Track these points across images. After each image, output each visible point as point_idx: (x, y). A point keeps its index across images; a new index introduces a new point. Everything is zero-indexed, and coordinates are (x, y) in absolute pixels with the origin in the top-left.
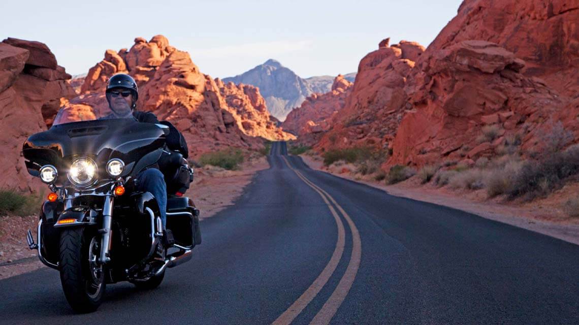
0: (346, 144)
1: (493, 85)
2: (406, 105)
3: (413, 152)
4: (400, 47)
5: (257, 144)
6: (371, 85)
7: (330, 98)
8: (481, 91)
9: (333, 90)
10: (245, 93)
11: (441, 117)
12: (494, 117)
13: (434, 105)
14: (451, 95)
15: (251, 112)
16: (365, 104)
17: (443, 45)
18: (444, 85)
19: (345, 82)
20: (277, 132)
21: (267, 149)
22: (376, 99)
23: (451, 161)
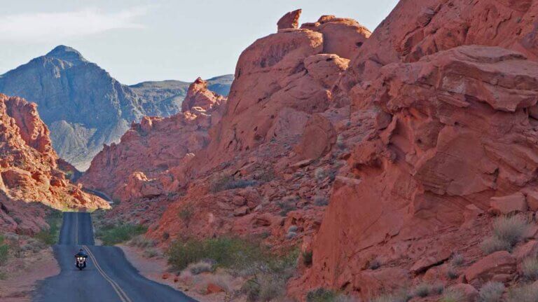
0: (212, 225)
1: (514, 135)
2: (334, 150)
3: (354, 262)
4: (319, 30)
5: (33, 218)
6: (261, 103)
7: (179, 126)
8: (492, 147)
9: (184, 110)
10: (10, 113)
11: (411, 194)
12: (516, 200)
13: (396, 172)
14: (431, 153)
15: (21, 152)
16: (250, 141)
17: (408, 33)
18: (416, 133)
19: (209, 95)
20: (71, 193)
21: (53, 231)
22: (270, 133)
23: (430, 287)
